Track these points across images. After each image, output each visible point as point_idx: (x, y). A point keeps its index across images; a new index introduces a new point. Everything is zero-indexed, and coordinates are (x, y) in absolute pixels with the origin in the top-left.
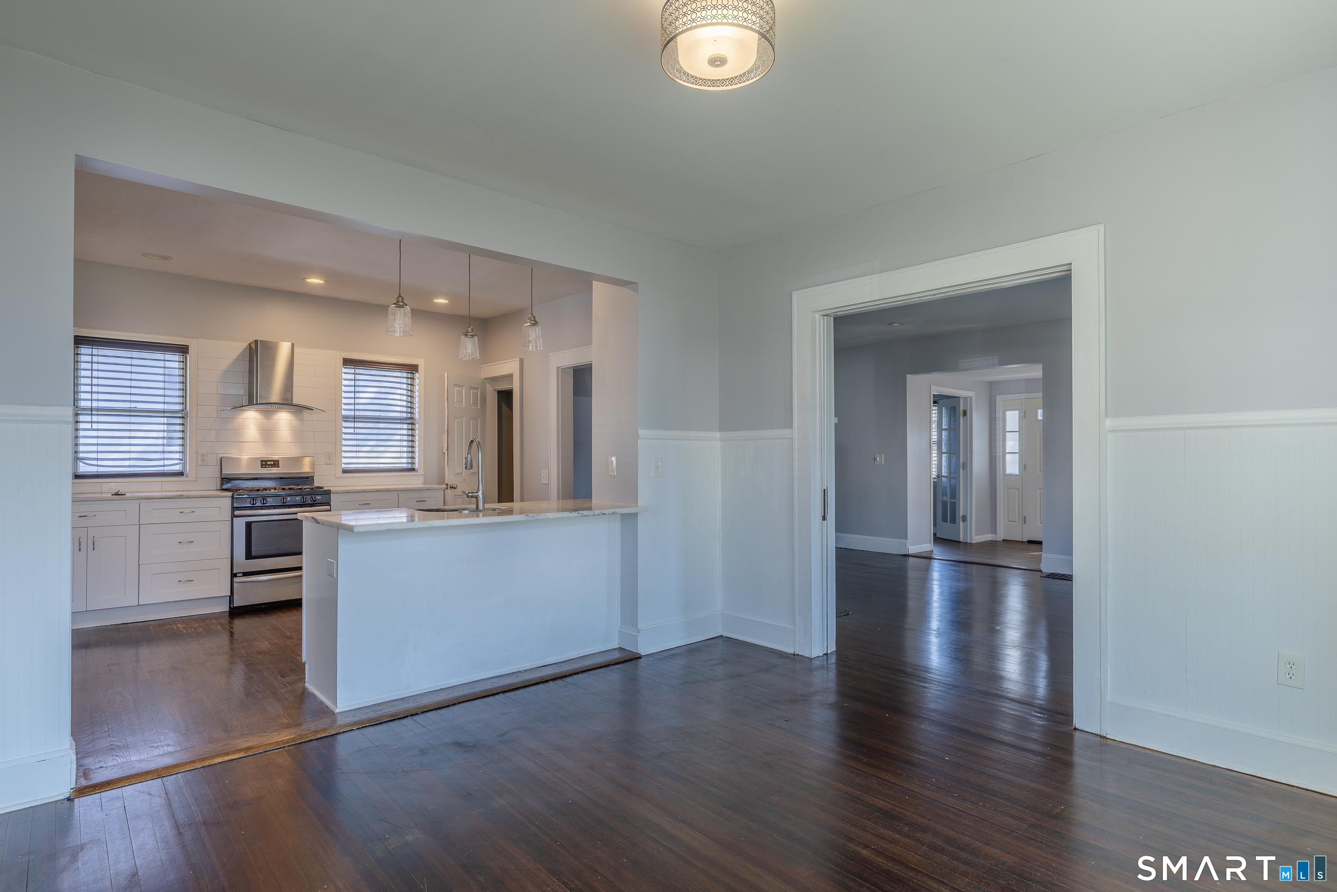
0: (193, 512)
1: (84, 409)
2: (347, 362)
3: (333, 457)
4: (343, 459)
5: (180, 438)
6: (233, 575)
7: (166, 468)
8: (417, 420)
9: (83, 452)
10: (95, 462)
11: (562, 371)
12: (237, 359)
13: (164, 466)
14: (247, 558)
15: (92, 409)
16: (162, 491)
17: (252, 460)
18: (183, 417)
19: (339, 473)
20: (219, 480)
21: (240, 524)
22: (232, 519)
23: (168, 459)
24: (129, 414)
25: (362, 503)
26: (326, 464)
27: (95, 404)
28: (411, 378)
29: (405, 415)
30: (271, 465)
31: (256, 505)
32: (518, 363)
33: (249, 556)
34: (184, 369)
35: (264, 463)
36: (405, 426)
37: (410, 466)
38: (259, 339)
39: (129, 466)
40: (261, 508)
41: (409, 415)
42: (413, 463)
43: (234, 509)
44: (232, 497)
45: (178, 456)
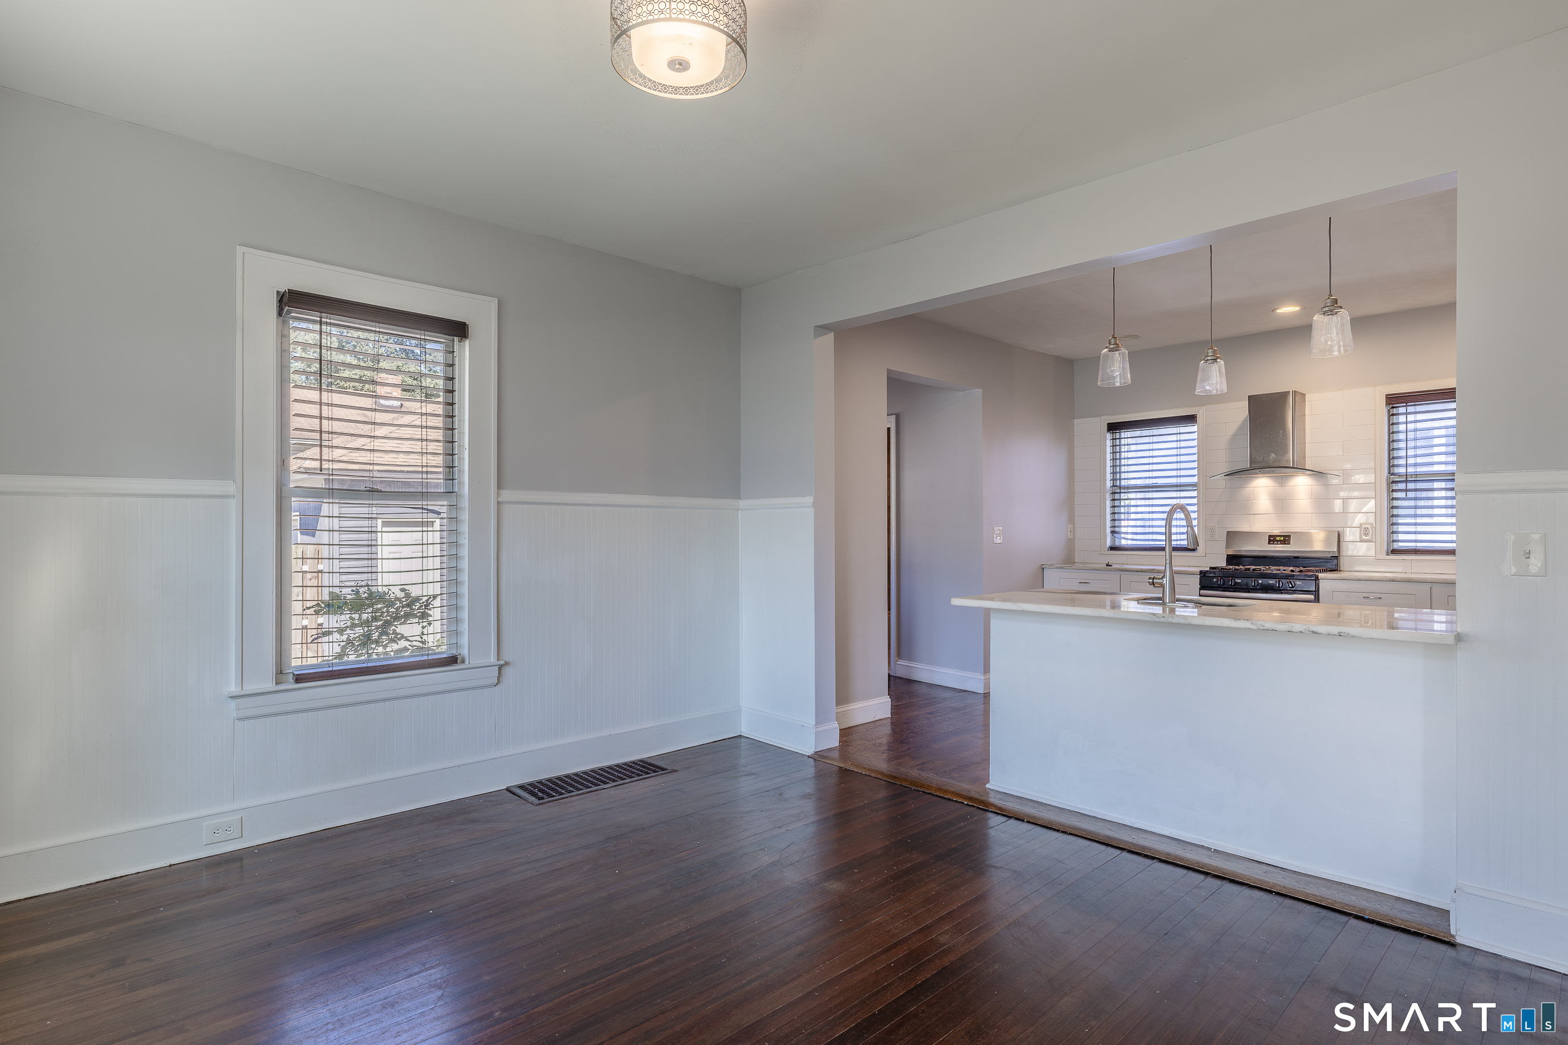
3: (1371, 531)
15: (1122, 487)
17: (1258, 535)
18: (1195, 490)
19: (1383, 555)
20: (1225, 556)
24: (1151, 490)
26: (1361, 541)
30: (1280, 541)
34: (1196, 439)
35: (1274, 539)
38: (1252, 394)
43: (1201, 588)
44: (1201, 576)
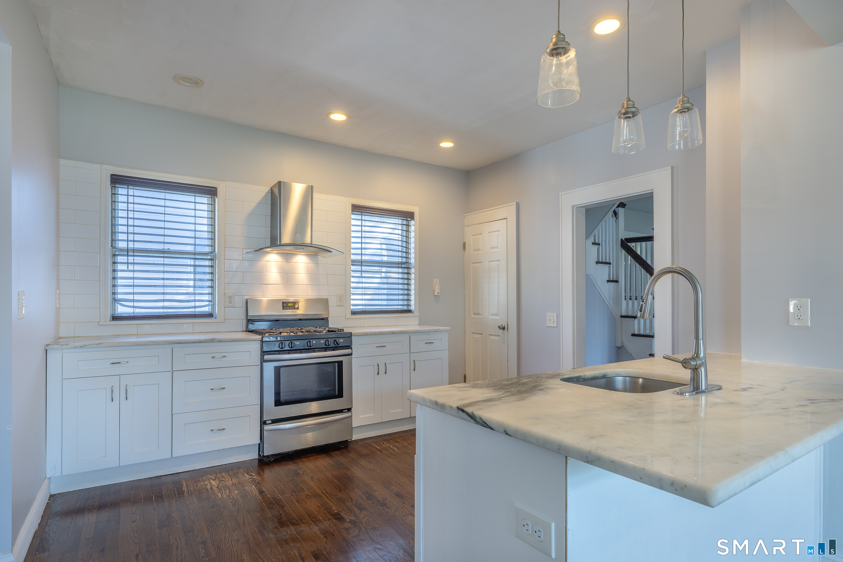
0: (224, 357)
1: (121, 250)
2: (357, 209)
3: (344, 298)
4: (352, 301)
5: (209, 280)
6: (263, 423)
7: (197, 310)
8: (413, 265)
9: (121, 294)
10: (131, 304)
11: (577, 209)
12: (260, 203)
13: (195, 307)
14: (276, 405)
15: (128, 249)
16: (193, 333)
17: (273, 302)
18: (212, 260)
19: (349, 315)
20: (245, 321)
21: (269, 368)
22: (261, 363)
23: (199, 301)
24: (162, 255)
25: (378, 345)
26: (337, 306)
27: (131, 245)
28: (406, 225)
29: (400, 260)
30: (290, 306)
31: (284, 349)
32: (514, 208)
33: (278, 403)
34: (213, 211)
35: (286, 305)
36: (400, 270)
37: (405, 308)
38: (282, 180)
39: (163, 308)
40: (289, 352)
41: (404, 260)
42: (408, 305)
43: (264, 353)
44: (262, 342)
45: (207, 298)
